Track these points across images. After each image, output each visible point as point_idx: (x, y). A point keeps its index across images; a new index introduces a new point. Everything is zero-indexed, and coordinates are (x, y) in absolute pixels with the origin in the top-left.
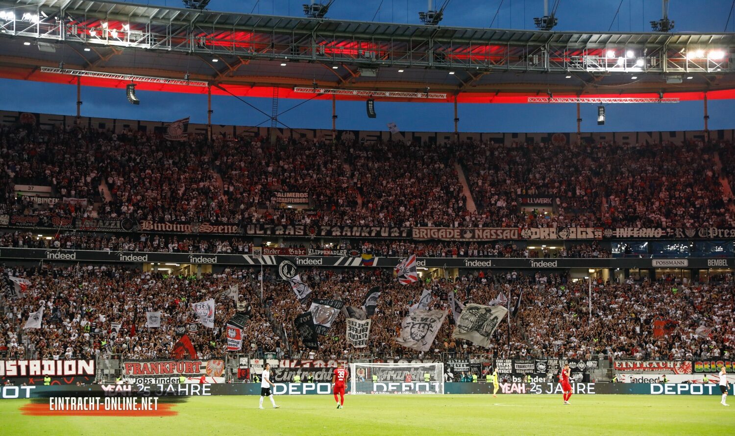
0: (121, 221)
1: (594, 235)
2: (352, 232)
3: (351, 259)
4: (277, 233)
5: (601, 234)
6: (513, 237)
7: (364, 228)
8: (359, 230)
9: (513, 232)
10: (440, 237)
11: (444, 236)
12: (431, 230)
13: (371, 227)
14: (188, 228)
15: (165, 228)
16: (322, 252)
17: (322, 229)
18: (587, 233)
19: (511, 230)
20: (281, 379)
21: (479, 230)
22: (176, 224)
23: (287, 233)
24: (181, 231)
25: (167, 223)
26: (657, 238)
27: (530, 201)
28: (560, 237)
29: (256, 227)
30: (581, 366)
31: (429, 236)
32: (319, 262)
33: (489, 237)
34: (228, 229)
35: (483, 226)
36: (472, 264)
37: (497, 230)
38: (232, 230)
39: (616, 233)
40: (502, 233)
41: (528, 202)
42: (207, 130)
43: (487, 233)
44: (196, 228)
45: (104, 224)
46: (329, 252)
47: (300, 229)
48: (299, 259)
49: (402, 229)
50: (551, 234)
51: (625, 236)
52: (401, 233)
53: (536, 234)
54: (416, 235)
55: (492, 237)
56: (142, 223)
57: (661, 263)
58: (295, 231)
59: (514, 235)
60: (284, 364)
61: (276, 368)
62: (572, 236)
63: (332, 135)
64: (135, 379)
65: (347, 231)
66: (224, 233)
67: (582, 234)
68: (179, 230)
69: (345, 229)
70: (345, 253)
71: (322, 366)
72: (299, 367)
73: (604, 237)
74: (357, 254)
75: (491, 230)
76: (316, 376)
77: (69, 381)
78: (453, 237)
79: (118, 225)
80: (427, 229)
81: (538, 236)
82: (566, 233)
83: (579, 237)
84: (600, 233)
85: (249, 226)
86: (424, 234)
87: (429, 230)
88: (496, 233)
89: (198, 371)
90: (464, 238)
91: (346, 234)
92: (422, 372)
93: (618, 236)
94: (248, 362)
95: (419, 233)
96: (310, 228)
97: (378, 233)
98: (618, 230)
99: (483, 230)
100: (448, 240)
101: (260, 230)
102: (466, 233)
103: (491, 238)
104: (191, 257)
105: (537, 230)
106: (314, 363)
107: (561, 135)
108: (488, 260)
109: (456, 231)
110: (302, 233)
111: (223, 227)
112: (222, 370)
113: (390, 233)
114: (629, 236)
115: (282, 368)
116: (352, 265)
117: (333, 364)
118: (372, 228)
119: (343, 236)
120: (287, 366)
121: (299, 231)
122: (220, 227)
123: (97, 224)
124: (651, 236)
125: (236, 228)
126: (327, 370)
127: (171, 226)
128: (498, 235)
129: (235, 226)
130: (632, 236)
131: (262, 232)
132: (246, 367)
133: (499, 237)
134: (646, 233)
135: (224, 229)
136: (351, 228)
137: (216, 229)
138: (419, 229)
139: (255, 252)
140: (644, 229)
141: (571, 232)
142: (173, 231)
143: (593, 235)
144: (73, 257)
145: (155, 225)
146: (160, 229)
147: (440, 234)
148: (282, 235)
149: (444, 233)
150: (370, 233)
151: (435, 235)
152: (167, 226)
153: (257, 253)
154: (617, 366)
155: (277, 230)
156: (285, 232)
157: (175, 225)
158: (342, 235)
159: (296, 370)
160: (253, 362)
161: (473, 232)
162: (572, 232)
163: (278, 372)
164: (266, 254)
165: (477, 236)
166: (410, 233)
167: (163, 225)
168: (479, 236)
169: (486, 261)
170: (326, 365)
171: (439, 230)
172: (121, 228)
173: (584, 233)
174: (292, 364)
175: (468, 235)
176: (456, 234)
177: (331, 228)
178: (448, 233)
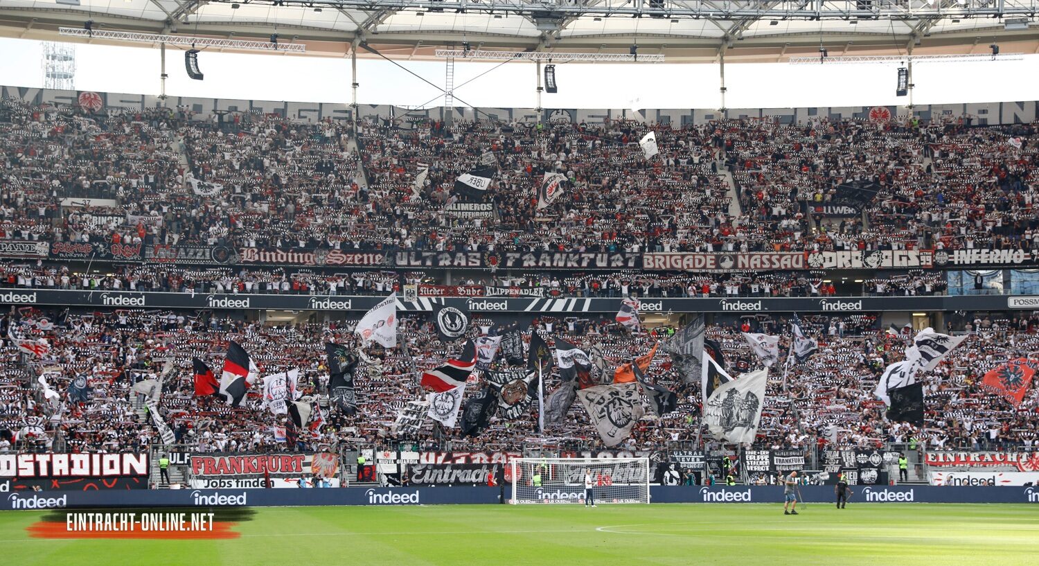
0: (211, 249)
1: (920, 262)
2: (552, 261)
3: (549, 301)
4: (441, 263)
5: (930, 260)
6: (795, 266)
7: (571, 255)
8: (564, 258)
9: (795, 257)
10: (685, 267)
11: (691, 266)
12: (671, 256)
13: (581, 254)
14: (309, 258)
15: (276, 258)
16: (507, 291)
17: (509, 258)
18: (908, 259)
19: (792, 256)
20: (421, 480)
21: (744, 256)
22: (292, 252)
23: (456, 263)
24: (299, 263)
25: (278, 251)
26: (1017, 264)
27: (827, 211)
28: (867, 265)
29: (409, 255)
30: (875, 459)
31: (668, 266)
32: (503, 307)
33: (759, 266)
34: (369, 258)
35: (750, 250)
36: (732, 307)
37: (771, 255)
38: (374, 260)
39: (953, 258)
40: (779, 260)
41: (825, 212)
42: (350, 112)
43: (756, 260)
44: (321, 257)
45: (187, 254)
46: (517, 292)
47: (475, 257)
48: (473, 301)
49: (627, 256)
50: (854, 261)
51: (967, 262)
52: (626, 261)
53: (831, 261)
54: (649, 264)
55: (764, 266)
56: (242, 251)
57: (1022, 302)
58: (467, 261)
59: (797, 262)
60: (427, 458)
61: (414, 465)
62: (886, 263)
63: (536, 117)
64: (206, 481)
65: (545, 260)
66: (362, 264)
67: (901, 259)
68: (296, 261)
69: (543, 256)
70: (541, 292)
71: (483, 462)
72: (449, 462)
73: (935, 264)
74: (560, 293)
75: (762, 255)
76: (474, 476)
77: (110, 484)
78: (704, 267)
79: (207, 254)
80: (665, 256)
81: (833, 264)
82: (876, 259)
83: (897, 264)
84: (929, 258)
85: (399, 254)
86: (661, 263)
87: (668, 258)
88: (770, 260)
89: (299, 468)
90: (721, 268)
91: (544, 264)
92: (633, 470)
93: (956, 263)
94: (374, 456)
95: (654, 261)
96: (489, 255)
97: (592, 262)
98: (956, 252)
99: (750, 256)
100: (697, 271)
101: (416, 260)
102: (723, 260)
103: (761, 268)
104: (313, 301)
105: (833, 254)
106: (472, 457)
107: (883, 110)
108: (757, 301)
109: (708, 258)
110: (478, 263)
111: (360, 257)
112: (335, 468)
113: (609, 262)
114: (973, 262)
115: (422, 465)
116: (552, 310)
117: (500, 459)
118: (583, 255)
119: (539, 267)
120: (432, 461)
121: (474, 260)
122: (356, 257)
123: (177, 254)
124: (1008, 261)
125: (381, 257)
126: (490, 467)
127: (285, 255)
128: (772, 263)
129: (379, 255)
130: (978, 262)
131: (418, 263)
132: (371, 463)
133: (774, 267)
134: (999, 257)
135: (362, 259)
136: (551, 255)
137: (350, 259)
138: (653, 256)
139: (407, 293)
140: (997, 251)
141: (884, 257)
142: (287, 262)
143: (918, 261)
144: (141, 302)
145: (262, 254)
146: (268, 260)
147: (685, 262)
148: (449, 266)
149: (691, 261)
150: (580, 261)
151: (677, 264)
152: (279, 255)
153: (410, 294)
154: (930, 460)
155: (441, 259)
156: (452, 262)
157: (290, 255)
158: (537, 266)
159: (443, 467)
160: (380, 455)
161: (735, 258)
162: (887, 257)
163: (417, 471)
164: (424, 295)
165: (740, 266)
166: (639, 262)
167: (273, 254)
168: (743, 264)
169: (754, 302)
170: (490, 460)
171: (683, 257)
172: (212, 259)
173: (904, 259)
174: (439, 458)
175: (727, 264)
176: (709, 262)
177: (521, 256)
178: (697, 261)
